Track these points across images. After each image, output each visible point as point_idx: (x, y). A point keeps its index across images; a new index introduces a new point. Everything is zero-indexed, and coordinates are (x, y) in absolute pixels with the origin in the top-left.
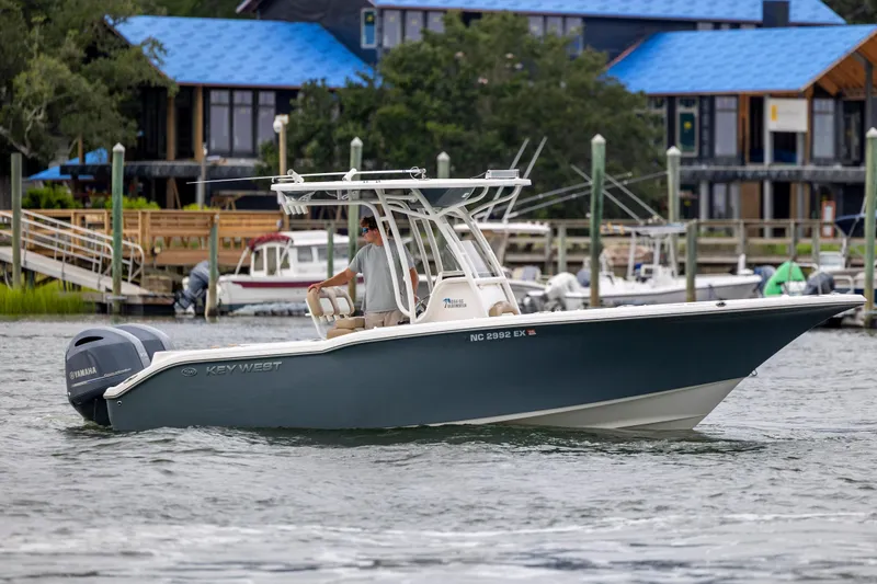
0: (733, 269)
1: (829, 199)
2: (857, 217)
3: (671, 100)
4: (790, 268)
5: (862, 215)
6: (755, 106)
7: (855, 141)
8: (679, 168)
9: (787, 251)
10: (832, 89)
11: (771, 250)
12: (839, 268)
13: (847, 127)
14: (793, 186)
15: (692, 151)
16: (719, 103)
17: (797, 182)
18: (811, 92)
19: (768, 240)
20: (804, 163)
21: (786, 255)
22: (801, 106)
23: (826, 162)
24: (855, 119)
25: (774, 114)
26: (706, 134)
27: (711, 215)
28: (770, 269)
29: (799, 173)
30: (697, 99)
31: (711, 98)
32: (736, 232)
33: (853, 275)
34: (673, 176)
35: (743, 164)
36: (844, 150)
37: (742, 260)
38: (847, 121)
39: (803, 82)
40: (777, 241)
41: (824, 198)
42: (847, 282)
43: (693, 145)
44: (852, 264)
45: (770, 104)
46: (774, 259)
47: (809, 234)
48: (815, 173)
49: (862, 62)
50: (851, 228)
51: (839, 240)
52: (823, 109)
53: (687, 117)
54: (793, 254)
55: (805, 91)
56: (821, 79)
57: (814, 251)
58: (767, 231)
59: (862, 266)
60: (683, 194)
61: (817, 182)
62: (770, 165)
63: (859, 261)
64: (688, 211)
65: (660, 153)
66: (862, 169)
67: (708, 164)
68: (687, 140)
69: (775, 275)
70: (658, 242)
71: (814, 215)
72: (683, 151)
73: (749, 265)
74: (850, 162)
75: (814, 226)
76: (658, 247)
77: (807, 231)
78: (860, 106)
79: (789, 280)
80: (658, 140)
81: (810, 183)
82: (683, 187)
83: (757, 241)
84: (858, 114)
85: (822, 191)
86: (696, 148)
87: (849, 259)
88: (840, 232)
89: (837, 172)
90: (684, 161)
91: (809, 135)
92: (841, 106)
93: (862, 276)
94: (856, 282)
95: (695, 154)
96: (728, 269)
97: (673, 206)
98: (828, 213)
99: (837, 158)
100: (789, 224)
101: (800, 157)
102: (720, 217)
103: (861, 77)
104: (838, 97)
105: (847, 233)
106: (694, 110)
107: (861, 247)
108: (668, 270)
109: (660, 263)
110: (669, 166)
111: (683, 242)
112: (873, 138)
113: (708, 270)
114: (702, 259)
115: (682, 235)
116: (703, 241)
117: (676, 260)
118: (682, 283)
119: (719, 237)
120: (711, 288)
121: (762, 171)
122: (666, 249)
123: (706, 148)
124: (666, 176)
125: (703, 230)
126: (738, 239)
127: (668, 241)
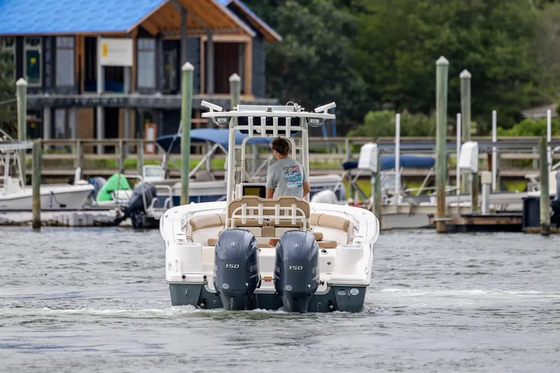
0: (70, 180)
1: (151, 122)
2: (175, 137)
3: (19, 40)
4: (120, 178)
5: (179, 135)
6: (89, 44)
7: (173, 74)
8: (26, 96)
9: (116, 164)
10: (154, 31)
11: (102, 164)
12: (161, 179)
13: (166, 62)
14: (121, 111)
15: (38, 82)
16: (59, 42)
17: (123, 108)
18: (136, 33)
19: (101, 156)
20: (130, 92)
21: (115, 168)
22: (128, 44)
23: (149, 91)
24: (172, 55)
25: (105, 51)
26: (48, 67)
27: (53, 135)
28: (102, 180)
29: (126, 100)
30: (41, 40)
31: (53, 38)
32: (74, 149)
33: (172, 184)
34: (21, 102)
35: (80, 93)
36: (163, 82)
37: (78, 172)
38: (166, 57)
39: (130, 26)
40: (108, 157)
41: (147, 121)
42: (167, 190)
43: (38, 76)
44: (171, 175)
45: (102, 43)
46: (105, 172)
47: (135, 151)
48: (139, 100)
49: (178, 9)
50: (170, 146)
51: (158, 156)
52: (146, 47)
53: (32, 54)
54: (121, 167)
55: (131, 32)
56: (144, 22)
57: (138, 165)
58: (100, 149)
59: (179, 177)
60: (30, 118)
61: (141, 107)
62: (102, 94)
63: (176, 173)
64: (34, 132)
65: (10, 84)
66: (178, 97)
67: (50, 93)
68: (33, 73)
69: (106, 184)
70: (8, 157)
71: (138, 134)
72: (29, 82)
73: (84, 177)
74: (169, 91)
75: (138, 144)
76: (8, 161)
77: (133, 150)
78: (177, 44)
79: (118, 189)
80: (9, 74)
81: (135, 109)
82: (30, 112)
83: (93, 157)
84: (175, 51)
85: (144, 116)
86: (41, 79)
87: (168, 171)
88: (161, 149)
89: (157, 100)
90: (31, 90)
91: (134, 69)
92: (161, 44)
93: (179, 185)
94: (173, 190)
95: (40, 84)
96: (67, 180)
97: (21, 127)
98: (151, 133)
99: (157, 88)
100: (118, 142)
101: (126, 87)
102: (61, 136)
103: (177, 21)
104: (158, 37)
105: (166, 150)
106: (39, 48)
107: (178, 161)
108: (17, 180)
109: (9, 175)
110: (18, 95)
111: (29, 157)
112: (188, 71)
113: (51, 180)
114: (46, 172)
115: (29, 151)
116: (46, 156)
117: (23, 172)
118: (29, 191)
119: (60, 153)
120: (52, 194)
121: (95, 99)
122: (15, 163)
123: (48, 80)
124: (16, 102)
125: (46, 147)
126: (75, 155)
127: (15, 156)
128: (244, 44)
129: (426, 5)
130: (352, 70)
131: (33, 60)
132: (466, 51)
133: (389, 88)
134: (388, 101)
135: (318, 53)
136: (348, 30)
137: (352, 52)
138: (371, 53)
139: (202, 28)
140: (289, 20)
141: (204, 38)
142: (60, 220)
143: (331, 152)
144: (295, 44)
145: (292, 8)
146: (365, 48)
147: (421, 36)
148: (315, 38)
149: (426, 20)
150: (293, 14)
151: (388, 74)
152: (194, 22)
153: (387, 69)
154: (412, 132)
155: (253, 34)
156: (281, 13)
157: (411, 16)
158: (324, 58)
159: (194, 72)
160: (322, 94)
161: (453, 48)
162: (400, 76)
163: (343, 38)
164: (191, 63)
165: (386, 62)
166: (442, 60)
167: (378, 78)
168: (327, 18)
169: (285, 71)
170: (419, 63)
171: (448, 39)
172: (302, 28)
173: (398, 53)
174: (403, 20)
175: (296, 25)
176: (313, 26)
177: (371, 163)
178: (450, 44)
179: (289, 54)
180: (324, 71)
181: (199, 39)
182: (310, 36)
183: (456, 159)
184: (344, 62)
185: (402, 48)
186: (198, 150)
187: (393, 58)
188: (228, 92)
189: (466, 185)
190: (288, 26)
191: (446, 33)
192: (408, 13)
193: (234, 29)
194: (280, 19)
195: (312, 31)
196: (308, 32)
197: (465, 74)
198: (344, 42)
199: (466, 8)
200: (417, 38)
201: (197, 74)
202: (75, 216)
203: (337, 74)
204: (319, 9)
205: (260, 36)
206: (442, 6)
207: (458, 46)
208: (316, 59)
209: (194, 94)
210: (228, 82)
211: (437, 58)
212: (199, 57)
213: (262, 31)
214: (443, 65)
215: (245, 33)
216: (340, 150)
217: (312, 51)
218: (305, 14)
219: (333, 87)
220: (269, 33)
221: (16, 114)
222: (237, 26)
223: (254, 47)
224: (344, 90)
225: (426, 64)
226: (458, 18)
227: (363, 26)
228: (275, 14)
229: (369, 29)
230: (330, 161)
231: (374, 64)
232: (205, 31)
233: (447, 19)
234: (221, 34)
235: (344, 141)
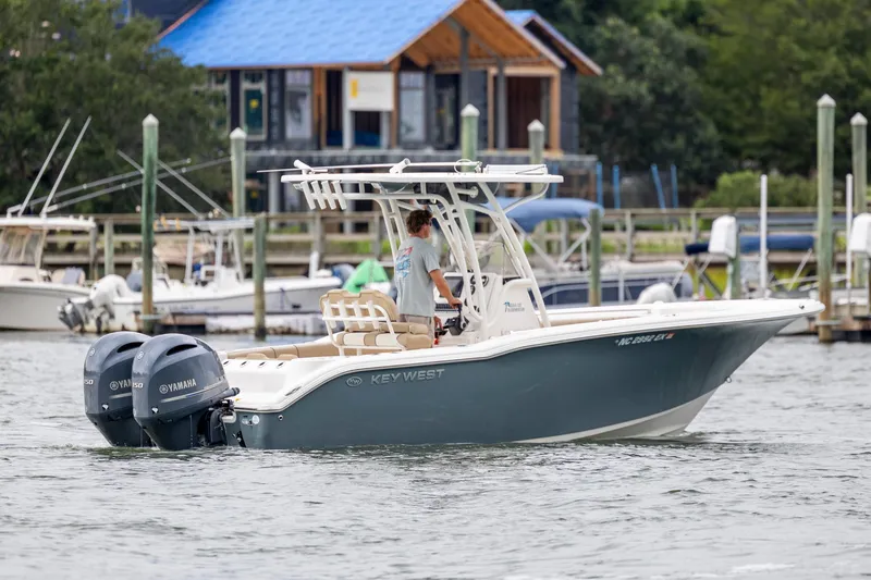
0: (304, 270)
3: (234, 75)
4: (371, 268)
6: (333, 80)
7: (449, 121)
8: (244, 154)
9: (371, 248)
10: (422, 61)
11: (351, 248)
13: (440, 104)
15: (260, 133)
16: (290, 78)
18: (396, 65)
19: (349, 236)
20: (389, 147)
21: (368, 254)
22: (387, 79)
23: (416, 145)
24: (448, 95)
25: (355, 90)
26: (275, 113)
27: (282, 207)
28: (348, 269)
29: (383, 158)
30: (265, 76)
31: (281, 72)
32: (311, 227)
34: (237, 162)
35: (319, 148)
36: (435, 132)
37: (314, 259)
38: (440, 98)
39: (389, 54)
40: (359, 238)
43: (261, 125)
45: (350, 79)
46: (355, 259)
49: (457, 30)
52: (412, 83)
53: (252, 95)
54: (378, 252)
55: (390, 63)
56: (408, 50)
58: (348, 226)
60: (249, 184)
62: (350, 149)
64: (256, 204)
65: (222, 136)
66: (458, 152)
67: (278, 149)
68: (254, 121)
69: (355, 276)
70: (220, 240)
72: (249, 133)
73: (323, 265)
74: (443, 146)
76: (220, 245)
78: (455, 79)
79: (370, 281)
80: (221, 123)
82: (250, 175)
83: (336, 238)
84: (452, 89)
86: (264, 129)
89: (428, 158)
90: (251, 145)
91: (395, 116)
92: (432, 79)
95: (263, 137)
96: (302, 271)
97: (238, 198)
99: (428, 141)
100: (373, 218)
101: (385, 139)
102: (293, 210)
103: (455, 47)
104: (428, 70)
106: (262, 86)
108: (232, 272)
109: (223, 264)
110: (233, 151)
111: (249, 239)
112: (470, 117)
113: (279, 271)
114: (273, 259)
115: (249, 231)
116: (273, 238)
117: (241, 260)
118: (249, 287)
119: (292, 232)
120: (283, 291)
121: (341, 157)
122: (230, 247)
123: (275, 130)
124: (230, 163)
125: (273, 225)
126: (313, 235)
127: (232, 238)
128: (548, 79)
129: (803, 22)
130: (700, 115)
131: (254, 104)
132: (859, 87)
133: (752, 139)
134: (751, 158)
135: (652, 90)
136: (693, 58)
137: (700, 88)
138: (727, 90)
139: (489, 57)
140: (612, 45)
141: (493, 71)
142: (294, 327)
143: (671, 229)
144: (620, 79)
145: (614, 29)
146: (718, 83)
147: (796, 67)
148: (647, 70)
149: (803, 44)
150: (616, 37)
151: (752, 120)
152: (478, 49)
153: (749, 113)
154: (785, 200)
155: (561, 64)
156: (600, 35)
157: (783, 39)
158: (660, 97)
159: (480, 117)
160: (657, 148)
161: (841, 84)
162: (767, 123)
163: (687, 69)
164: (476, 106)
165: (748, 104)
166: (826, 100)
167: (736, 125)
168: (664, 41)
169: (606, 117)
170: (794, 104)
171: (834, 70)
172: (629, 55)
173: (764, 90)
174: (771, 45)
175: (621, 52)
176: (645, 53)
177: (727, 246)
178: (837, 76)
179: (612, 92)
180: (661, 116)
181: (486, 73)
182: (641, 68)
183: (845, 238)
184: (688, 103)
185: (769, 84)
186: (484, 227)
187: (756, 98)
188: (526, 146)
189: (860, 275)
190: (610, 53)
191: (831, 62)
192: (778, 34)
193: (536, 59)
194: (598, 42)
195: (644, 59)
196: (637, 61)
197: (859, 119)
198: (689, 74)
199: (859, 27)
200: (791, 70)
201: (483, 122)
202: (315, 320)
203: (679, 120)
204: (654, 30)
205: (572, 67)
206: (825, 23)
207: (848, 79)
208: (649, 99)
209: (479, 149)
210: (526, 133)
211: (819, 96)
212: (486, 97)
213: (574, 61)
214: (827, 107)
215: (550, 63)
216: (683, 226)
217: (644, 88)
218: (633, 37)
219: (673, 139)
220: (583, 64)
221: (231, 180)
222: (540, 54)
223: (563, 83)
224: (689, 142)
225: (803, 106)
226: (848, 42)
227: (715, 53)
228: (592, 36)
229: (725, 57)
230: (671, 243)
231: (731, 106)
232: (493, 61)
233: (833, 42)
234: (516, 64)
235: (689, 215)
